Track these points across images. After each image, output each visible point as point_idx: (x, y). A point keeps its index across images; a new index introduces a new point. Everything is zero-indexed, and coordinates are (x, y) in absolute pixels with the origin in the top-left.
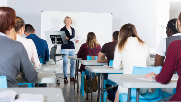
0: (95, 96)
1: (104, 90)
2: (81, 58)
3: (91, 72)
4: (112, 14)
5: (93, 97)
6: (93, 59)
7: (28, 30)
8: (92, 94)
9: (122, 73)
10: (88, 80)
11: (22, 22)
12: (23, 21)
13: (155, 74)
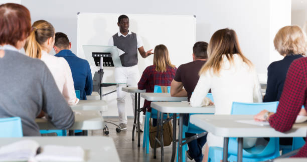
0: (168, 153)
1: (183, 142)
2: (145, 90)
3: (161, 113)
4: (195, 16)
5: (165, 155)
6: (164, 92)
7: (59, 43)
8: (162, 149)
9: (214, 114)
10: (156, 127)
11: (50, 29)
12: (53, 27)
13: (269, 113)
